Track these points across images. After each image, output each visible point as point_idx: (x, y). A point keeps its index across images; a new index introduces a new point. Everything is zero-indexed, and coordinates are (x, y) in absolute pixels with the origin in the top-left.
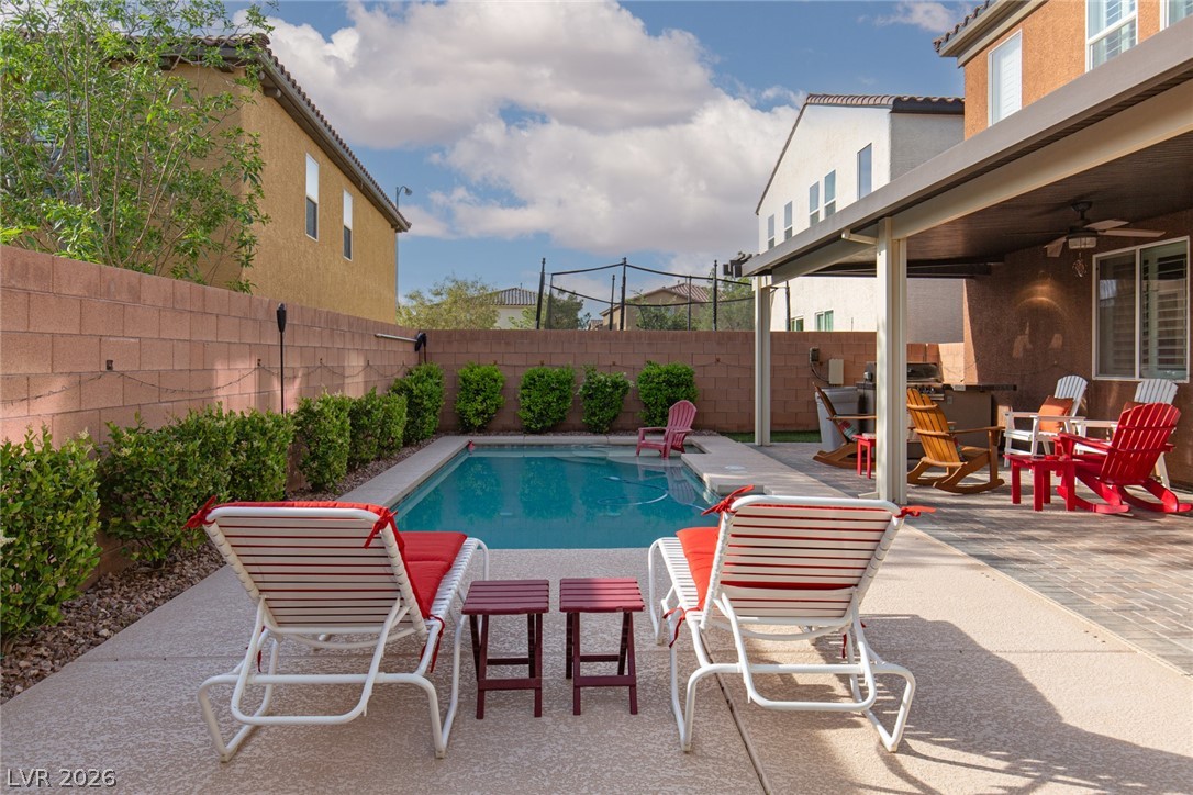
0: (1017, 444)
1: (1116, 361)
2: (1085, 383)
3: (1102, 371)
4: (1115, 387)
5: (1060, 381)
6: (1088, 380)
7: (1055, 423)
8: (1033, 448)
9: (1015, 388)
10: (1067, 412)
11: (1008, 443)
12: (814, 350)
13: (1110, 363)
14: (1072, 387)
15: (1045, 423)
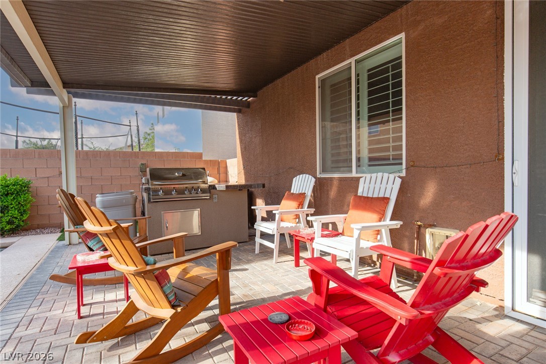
0: (264, 235)
1: (333, 162)
2: (314, 180)
3: (324, 170)
4: (336, 183)
5: (294, 179)
6: (315, 177)
7: (292, 216)
8: (277, 239)
9: (264, 186)
10: (301, 205)
11: (258, 234)
12: (142, 164)
13: (329, 163)
14: (303, 184)
15: (285, 217)
